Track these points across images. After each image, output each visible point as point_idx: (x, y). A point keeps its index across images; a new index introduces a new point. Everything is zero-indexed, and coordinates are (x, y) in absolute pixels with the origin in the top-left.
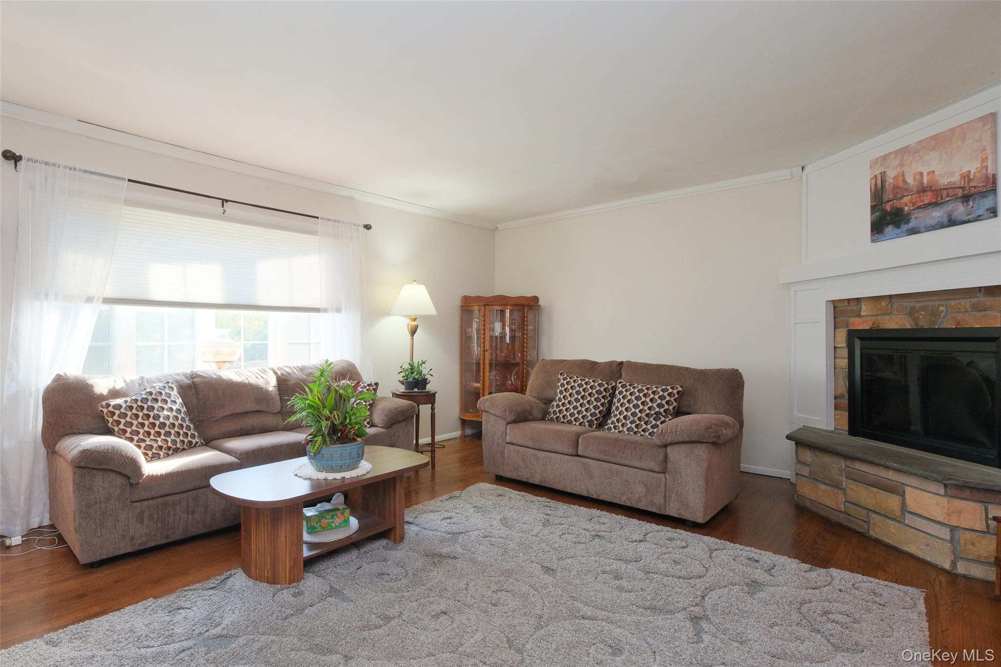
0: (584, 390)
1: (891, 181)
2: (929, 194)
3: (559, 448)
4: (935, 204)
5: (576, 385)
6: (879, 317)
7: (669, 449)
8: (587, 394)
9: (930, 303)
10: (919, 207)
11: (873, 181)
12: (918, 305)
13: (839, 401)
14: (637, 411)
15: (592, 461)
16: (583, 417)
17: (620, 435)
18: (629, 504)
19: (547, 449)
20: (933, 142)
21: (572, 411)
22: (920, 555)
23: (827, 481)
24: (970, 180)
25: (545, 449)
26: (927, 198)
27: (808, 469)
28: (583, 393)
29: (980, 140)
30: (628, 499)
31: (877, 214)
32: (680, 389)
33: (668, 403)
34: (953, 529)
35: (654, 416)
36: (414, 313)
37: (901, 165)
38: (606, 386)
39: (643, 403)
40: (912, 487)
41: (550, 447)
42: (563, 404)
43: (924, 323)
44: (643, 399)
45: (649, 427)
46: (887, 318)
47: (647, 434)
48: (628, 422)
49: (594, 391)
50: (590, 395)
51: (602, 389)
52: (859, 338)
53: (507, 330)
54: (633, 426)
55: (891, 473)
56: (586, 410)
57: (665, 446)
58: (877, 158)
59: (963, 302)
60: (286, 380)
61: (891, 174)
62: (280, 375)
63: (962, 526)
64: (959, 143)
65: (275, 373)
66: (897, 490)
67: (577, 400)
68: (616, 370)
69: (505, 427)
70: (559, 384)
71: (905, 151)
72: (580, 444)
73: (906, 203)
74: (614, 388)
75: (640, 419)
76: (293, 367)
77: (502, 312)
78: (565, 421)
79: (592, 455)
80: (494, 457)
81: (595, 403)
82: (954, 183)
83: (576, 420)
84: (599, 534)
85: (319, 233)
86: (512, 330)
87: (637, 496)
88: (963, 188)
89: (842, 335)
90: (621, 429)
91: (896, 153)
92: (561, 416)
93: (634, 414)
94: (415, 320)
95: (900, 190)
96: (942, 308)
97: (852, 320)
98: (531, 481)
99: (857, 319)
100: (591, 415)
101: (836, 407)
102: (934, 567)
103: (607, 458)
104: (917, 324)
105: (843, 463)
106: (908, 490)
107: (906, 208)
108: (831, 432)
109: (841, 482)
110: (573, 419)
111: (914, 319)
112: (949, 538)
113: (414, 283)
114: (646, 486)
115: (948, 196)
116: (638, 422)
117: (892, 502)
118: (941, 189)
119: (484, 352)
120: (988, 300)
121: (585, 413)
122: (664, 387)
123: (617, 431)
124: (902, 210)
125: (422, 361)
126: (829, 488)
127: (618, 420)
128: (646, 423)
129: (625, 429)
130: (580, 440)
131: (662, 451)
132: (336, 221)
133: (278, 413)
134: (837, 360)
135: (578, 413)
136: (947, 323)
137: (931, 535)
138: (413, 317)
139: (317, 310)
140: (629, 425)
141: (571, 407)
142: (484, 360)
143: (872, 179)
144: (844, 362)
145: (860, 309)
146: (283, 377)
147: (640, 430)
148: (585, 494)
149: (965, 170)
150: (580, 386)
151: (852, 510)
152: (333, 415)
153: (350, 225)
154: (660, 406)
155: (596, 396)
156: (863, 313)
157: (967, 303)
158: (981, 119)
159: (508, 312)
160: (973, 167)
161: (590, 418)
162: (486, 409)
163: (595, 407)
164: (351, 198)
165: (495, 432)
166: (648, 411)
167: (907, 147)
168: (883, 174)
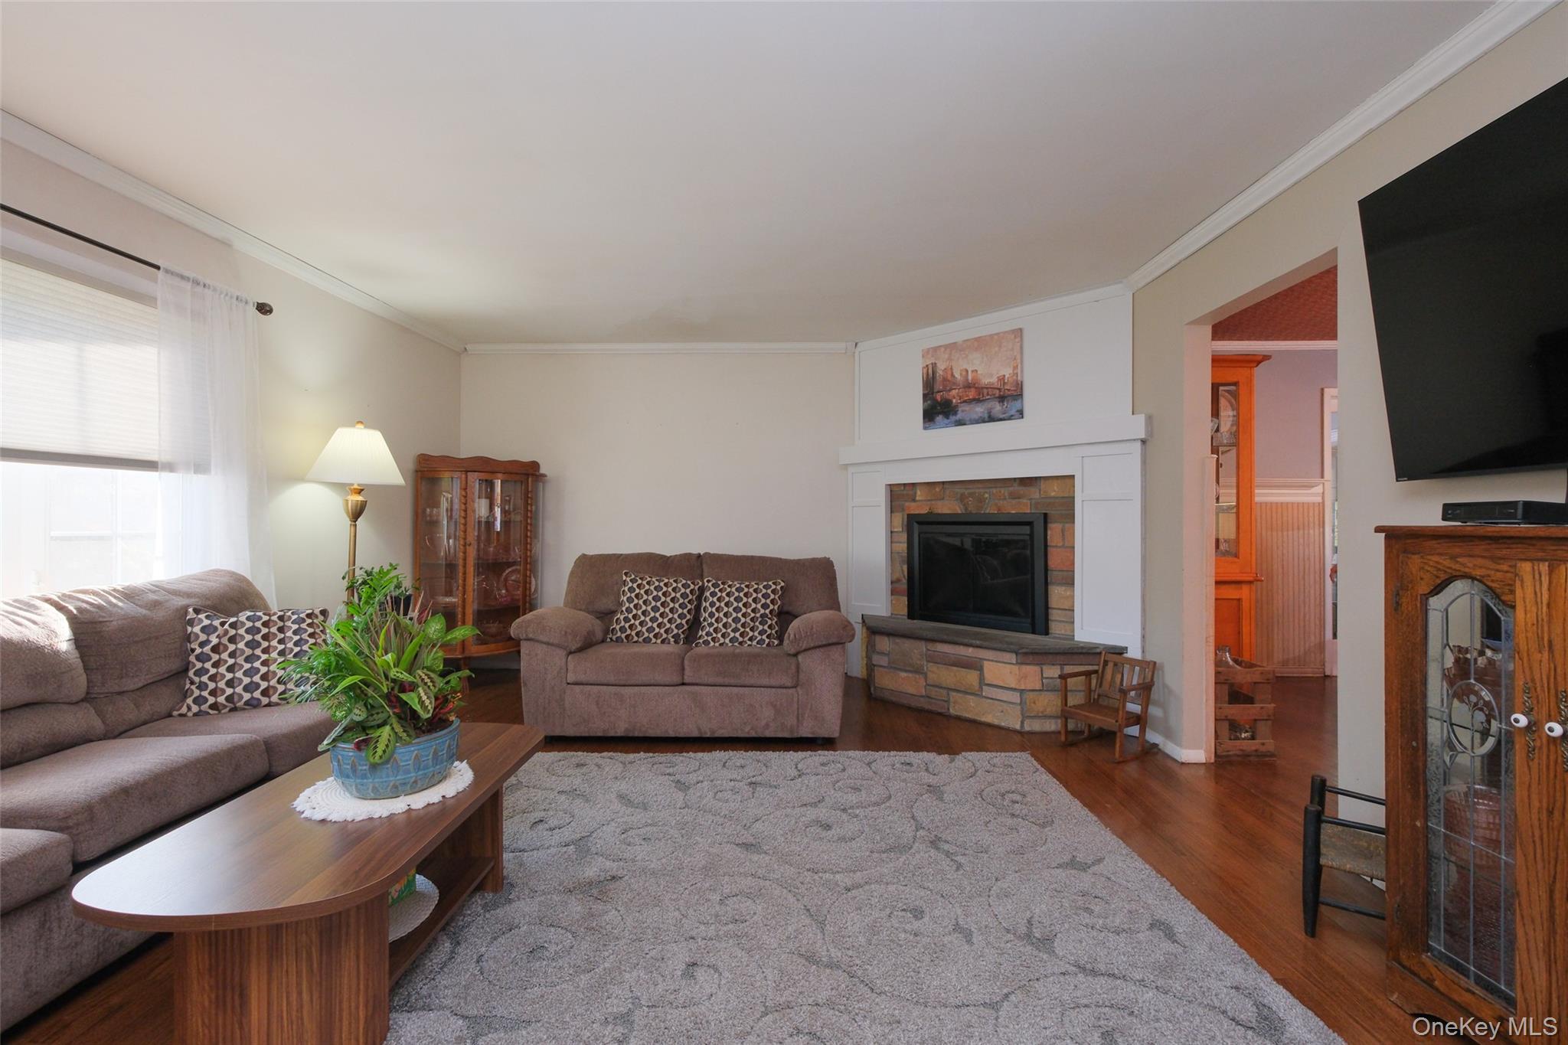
0: (664, 594)
1: (941, 373)
2: (973, 390)
3: (659, 678)
4: (977, 401)
5: (652, 588)
6: (933, 502)
7: (800, 657)
8: (668, 599)
9: (977, 491)
10: (965, 402)
11: (925, 370)
12: (967, 492)
13: (897, 585)
14: (740, 615)
15: (703, 687)
16: (666, 632)
17: (721, 649)
18: (753, 734)
19: (640, 682)
20: (976, 344)
21: (650, 624)
22: (996, 722)
23: (907, 668)
24: (1004, 383)
25: (637, 682)
26: (972, 394)
27: (886, 659)
28: (663, 599)
29: (1012, 350)
30: (752, 729)
31: (929, 402)
32: (783, 584)
33: (772, 602)
34: (1022, 691)
35: (760, 619)
36: (357, 480)
37: (950, 359)
38: (692, 586)
39: (745, 605)
40: (989, 660)
41: (645, 679)
42: (635, 617)
43: (972, 509)
44: (745, 600)
45: (756, 634)
46: (940, 503)
47: (754, 643)
48: (729, 630)
49: (678, 595)
50: (673, 600)
51: (688, 591)
52: (918, 523)
53: (498, 511)
54: (737, 635)
55: (971, 649)
56: (670, 621)
57: (796, 655)
58: (929, 349)
59: (1002, 490)
60: (96, 623)
61: (941, 367)
62: (75, 612)
63: (1028, 688)
64: (997, 349)
65: (60, 608)
66: (975, 665)
67: (655, 609)
68: (693, 565)
69: (564, 660)
70: (626, 589)
71: (952, 347)
72: (686, 667)
73: (954, 395)
74: (702, 590)
75: (743, 625)
76: (104, 591)
77: (490, 484)
78: (641, 639)
79: (706, 680)
80: (544, 708)
81: (680, 611)
82: (993, 384)
83: (656, 636)
84: (754, 780)
85: (159, 302)
86: (504, 512)
87: (766, 723)
88: (999, 389)
89: (899, 520)
90: (722, 640)
91: (946, 347)
92: (633, 633)
93: (736, 620)
94: (360, 492)
95: (949, 383)
96: (987, 495)
97: (907, 504)
98: (612, 734)
99: (913, 504)
100: (676, 627)
101: (893, 592)
102: (1007, 729)
103: (727, 681)
104: (966, 509)
105: (922, 646)
106: (986, 664)
107: (954, 401)
108: (889, 617)
109: (922, 666)
110: (651, 635)
111: (964, 505)
112: (1019, 702)
113: (361, 426)
114: (774, 706)
115: (988, 394)
116: (742, 630)
117: (971, 677)
118: (982, 388)
119: (465, 546)
120: (1022, 490)
121: (668, 625)
122: (765, 583)
123: (717, 644)
124: (951, 401)
125: (391, 565)
126: (910, 675)
127: (716, 630)
128: (752, 629)
129: (727, 641)
130: (686, 662)
131: (793, 660)
132: (198, 284)
133: (82, 700)
134: (894, 545)
135: (659, 626)
136: (990, 510)
137: (1005, 702)
138: (356, 486)
139: (150, 465)
140: (732, 635)
141: (648, 619)
142: (465, 559)
143: (923, 368)
144: (902, 547)
145: (916, 493)
146: (86, 617)
147: (746, 639)
148: (695, 734)
149: (1001, 373)
150: (658, 589)
151: (934, 692)
152: (418, 677)
153: (227, 298)
154: (765, 606)
155: (681, 601)
156: (917, 498)
157: (1005, 491)
158: (1013, 331)
159: (498, 484)
160: (1007, 372)
161: (676, 631)
162: (531, 636)
163: (681, 616)
164: (226, 244)
165: (546, 669)
166: (753, 615)
167: (955, 343)
168: (934, 365)
